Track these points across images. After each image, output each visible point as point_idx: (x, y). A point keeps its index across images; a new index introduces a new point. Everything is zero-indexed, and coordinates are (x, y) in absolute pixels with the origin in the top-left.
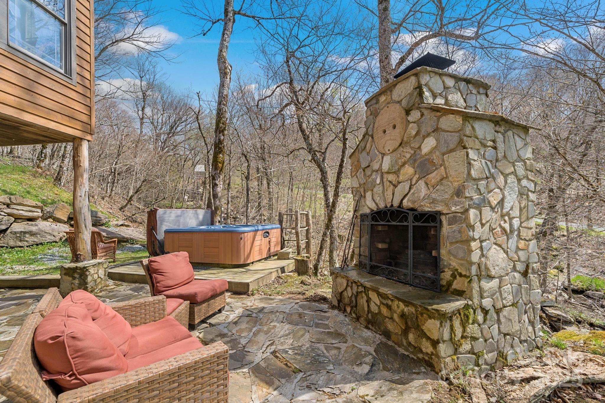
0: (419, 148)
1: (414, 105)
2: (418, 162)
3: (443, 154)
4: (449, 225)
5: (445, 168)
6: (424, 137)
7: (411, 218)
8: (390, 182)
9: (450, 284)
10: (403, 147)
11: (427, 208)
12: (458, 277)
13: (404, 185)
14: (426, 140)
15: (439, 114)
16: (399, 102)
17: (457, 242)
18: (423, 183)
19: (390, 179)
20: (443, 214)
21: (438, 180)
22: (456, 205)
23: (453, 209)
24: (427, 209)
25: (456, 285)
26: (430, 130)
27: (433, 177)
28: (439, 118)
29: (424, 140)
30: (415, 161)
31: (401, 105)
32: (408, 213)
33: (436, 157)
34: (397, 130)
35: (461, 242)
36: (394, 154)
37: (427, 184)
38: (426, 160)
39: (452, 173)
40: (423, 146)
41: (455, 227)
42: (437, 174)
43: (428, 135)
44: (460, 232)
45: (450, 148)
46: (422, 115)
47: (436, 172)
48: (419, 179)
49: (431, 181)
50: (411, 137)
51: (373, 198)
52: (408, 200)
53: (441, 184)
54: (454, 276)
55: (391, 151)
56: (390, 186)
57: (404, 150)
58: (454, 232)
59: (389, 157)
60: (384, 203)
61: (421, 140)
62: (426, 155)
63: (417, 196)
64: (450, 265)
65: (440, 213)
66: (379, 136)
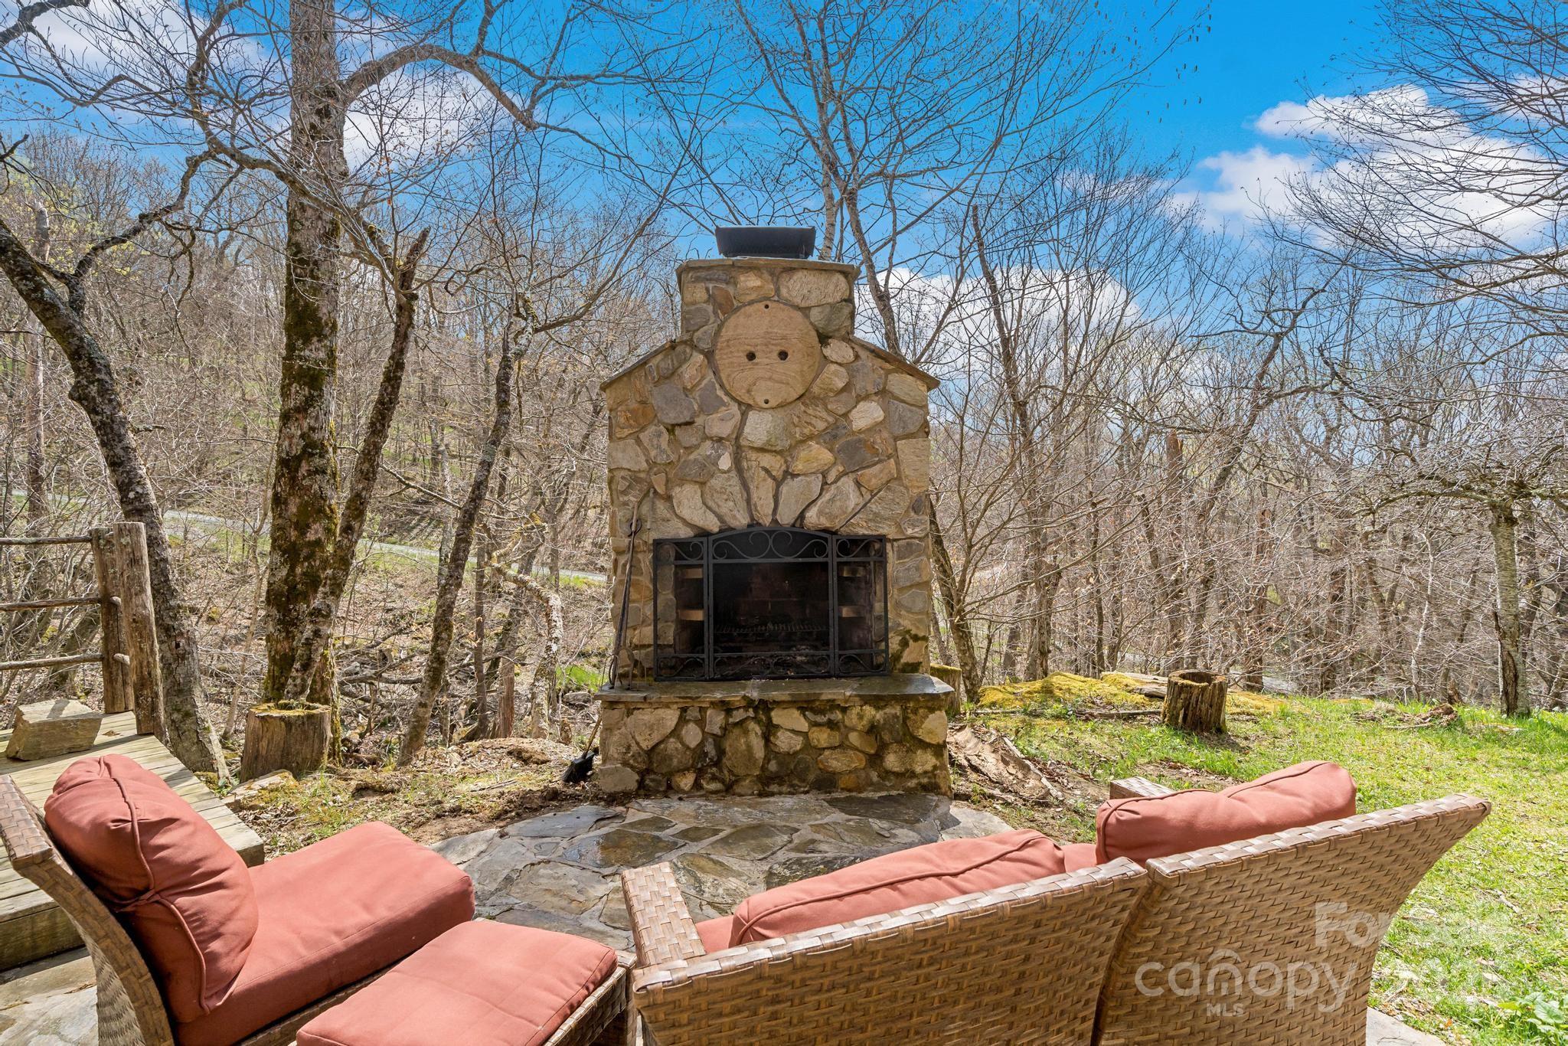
0: (845, 415)
1: (838, 330)
2: (842, 441)
3: (896, 439)
4: (899, 558)
5: (897, 463)
6: (860, 399)
7: (832, 547)
8: (767, 471)
9: (897, 657)
10: (804, 404)
11: (862, 528)
12: (911, 642)
13: (809, 483)
14: (862, 405)
15: (888, 366)
16: (805, 311)
17: (911, 586)
18: (852, 484)
19: (765, 464)
20: (890, 540)
21: (884, 481)
22: (914, 526)
23: (910, 532)
24: (862, 531)
25: (907, 657)
26: (871, 389)
27: (874, 475)
28: (888, 372)
29: (857, 403)
30: (835, 437)
31: (807, 316)
32: (826, 540)
33: (880, 441)
34: (792, 366)
35: (918, 585)
36: (780, 413)
37: (858, 484)
38: (860, 440)
39: (907, 471)
40: (854, 414)
41: (909, 562)
42: (881, 471)
43: (866, 397)
44: (918, 569)
45: (907, 431)
46: (857, 357)
47: (878, 467)
48: (844, 474)
49: (870, 480)
50: (831, 390)
51: (704, 503)
52: (820, 513)
53: (889, 489)
54: (904, 644)
55: (773, 403)
56: (764, 480)
57: (810, 411)
58: (908, 569)
59: (767, 416)
60: (747, 515)
61: (852, 402)
62: (860, 432)
63: (841, 507)
64: (899, 625)
65: (882, 539)
66: (735, 360)
